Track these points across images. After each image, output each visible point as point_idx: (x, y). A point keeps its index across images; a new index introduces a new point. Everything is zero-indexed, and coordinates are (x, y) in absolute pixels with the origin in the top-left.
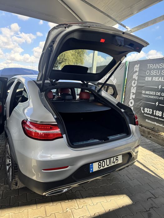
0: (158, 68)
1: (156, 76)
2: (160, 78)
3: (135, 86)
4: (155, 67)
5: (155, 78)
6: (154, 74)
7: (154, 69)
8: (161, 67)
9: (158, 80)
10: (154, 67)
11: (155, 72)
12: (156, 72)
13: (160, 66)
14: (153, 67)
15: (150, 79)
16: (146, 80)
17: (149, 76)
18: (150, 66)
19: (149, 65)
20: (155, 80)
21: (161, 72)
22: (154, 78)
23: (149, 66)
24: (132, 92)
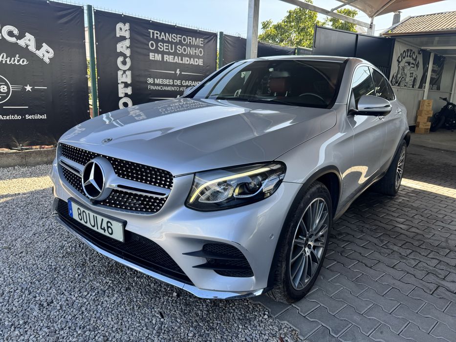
0: (170, 40)
1: (169, 54)
2: (176, 57)
3: (128, 70)
4: (164, 37)
5: (167, 56)
6: (165, 50)
7: (163, 41)
8: (174, 40)
9: (173, 61)
10: (162, 37)
11: (166, 46)
12: (168, 46)
13: (172, 38)
14: (160, 36)
15: (158, 57)
16: (151, 58)
17: (156, 51)
18: (155, 35)
19: (151, 31)
20: (168, 61)
21: (176, 49)
22: (165, 56)
23: (153, 33)
24: (122, 82)
